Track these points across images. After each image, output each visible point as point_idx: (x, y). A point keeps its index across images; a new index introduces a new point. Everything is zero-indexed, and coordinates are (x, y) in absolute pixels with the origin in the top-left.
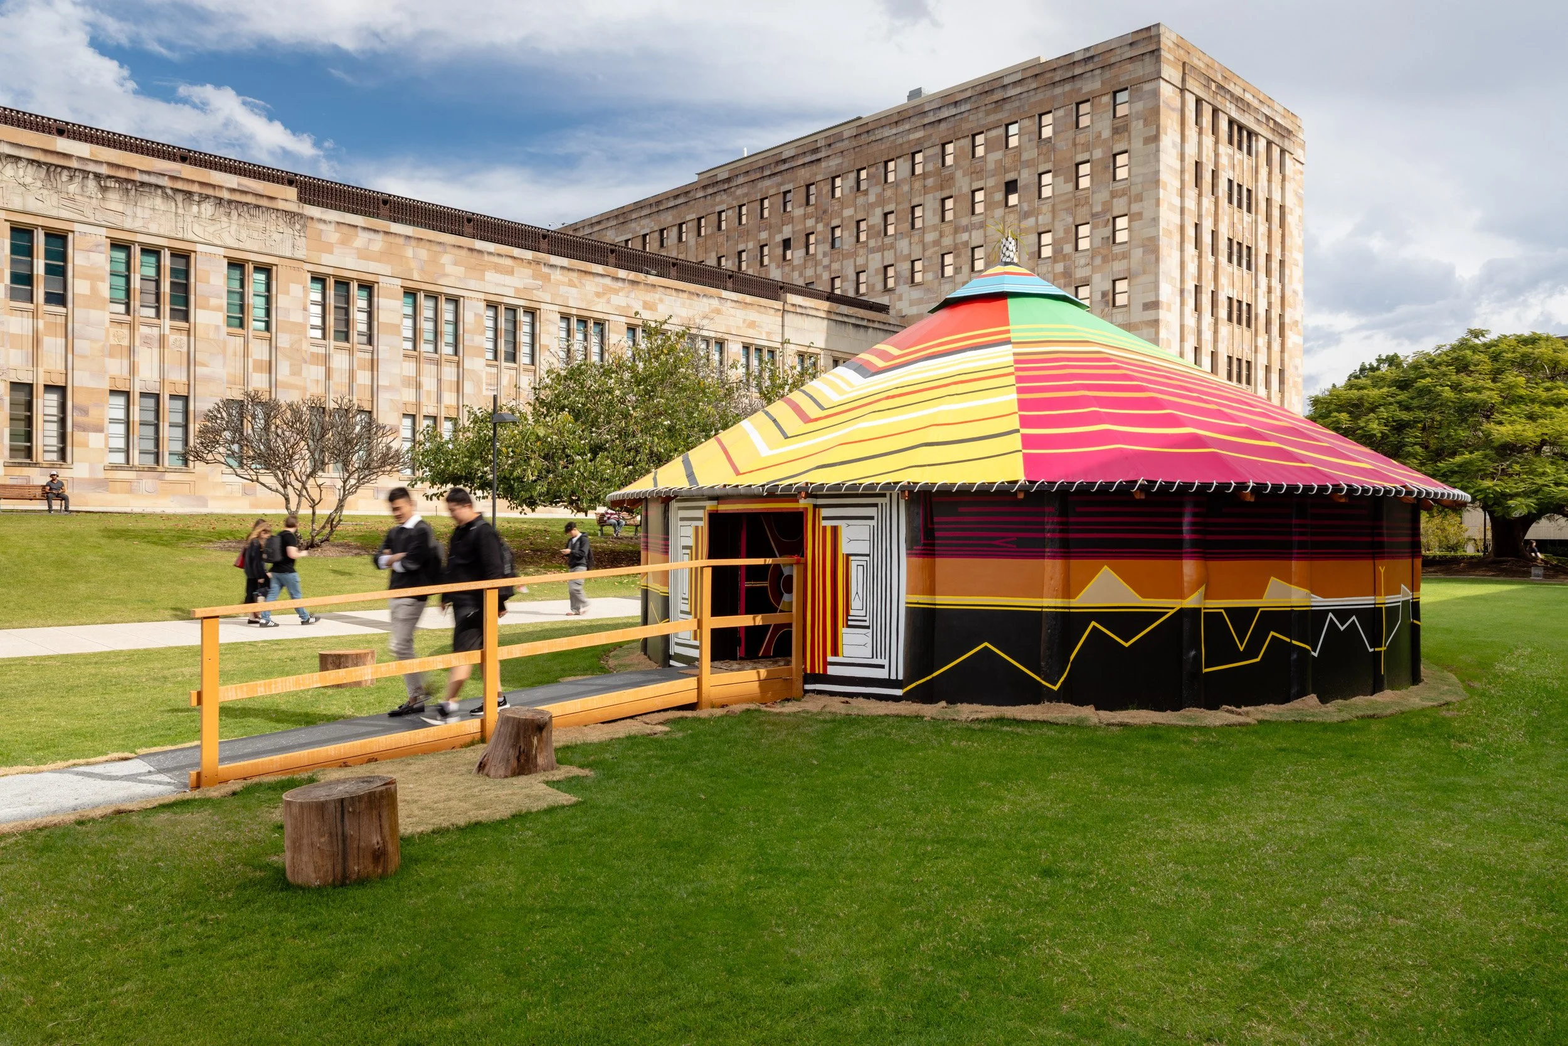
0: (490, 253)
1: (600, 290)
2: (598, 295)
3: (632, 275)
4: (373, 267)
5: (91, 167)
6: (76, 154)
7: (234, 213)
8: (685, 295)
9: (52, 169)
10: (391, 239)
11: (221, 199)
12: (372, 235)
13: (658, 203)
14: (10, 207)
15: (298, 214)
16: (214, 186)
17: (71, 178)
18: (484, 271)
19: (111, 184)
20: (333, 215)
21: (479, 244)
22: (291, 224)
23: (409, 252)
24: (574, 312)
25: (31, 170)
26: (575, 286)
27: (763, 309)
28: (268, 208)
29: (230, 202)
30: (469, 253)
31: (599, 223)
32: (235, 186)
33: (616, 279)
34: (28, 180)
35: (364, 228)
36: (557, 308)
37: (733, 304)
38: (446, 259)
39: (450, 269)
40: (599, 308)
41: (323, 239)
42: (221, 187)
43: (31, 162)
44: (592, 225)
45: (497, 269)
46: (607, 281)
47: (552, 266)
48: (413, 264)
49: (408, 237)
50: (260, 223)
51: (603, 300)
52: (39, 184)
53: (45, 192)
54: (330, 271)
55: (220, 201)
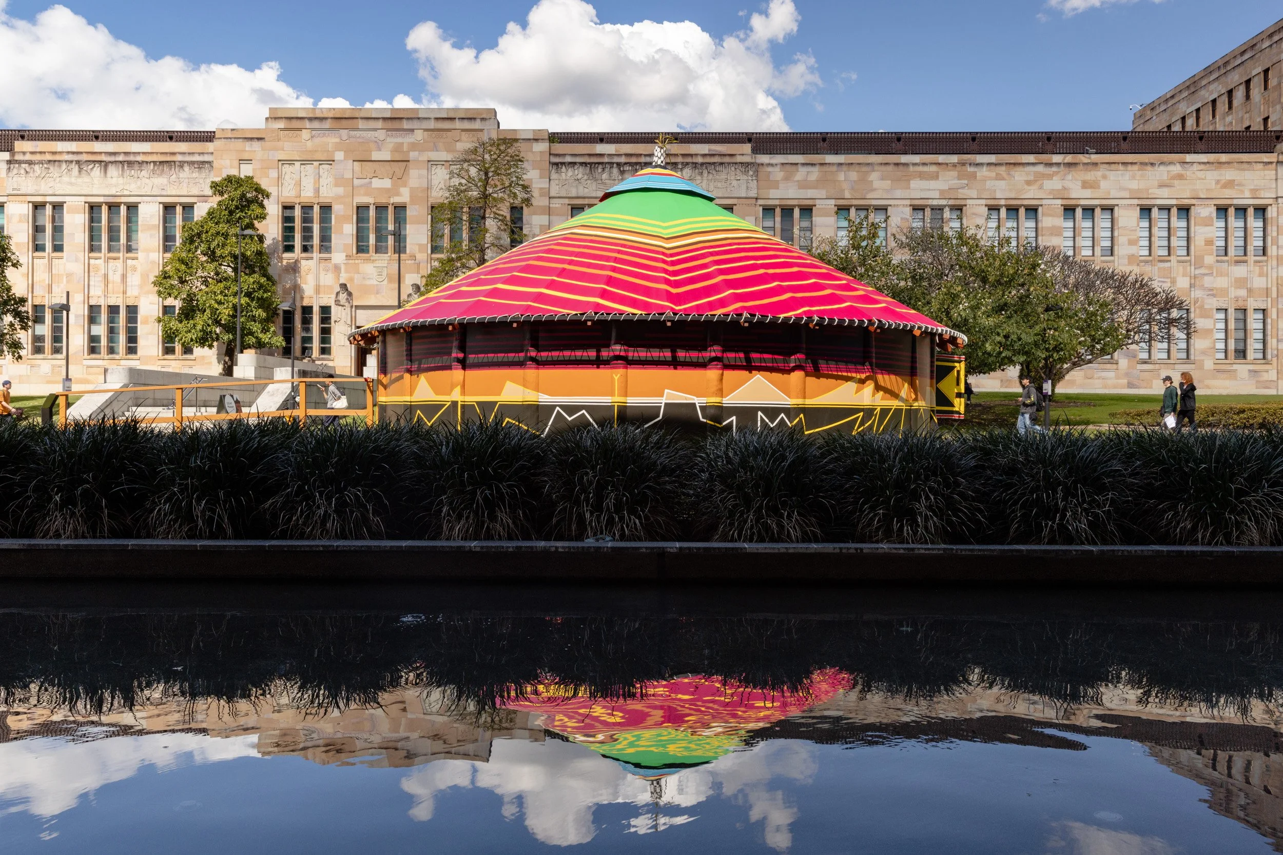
0: (915, 164)
1: (1031, 178)
2: (1029, 183)
3: (1069, 158)
4: (810, 193)
5: (616, 160)
6: (607, 153)
7: (705, 172)
8: (1136, 167)
9: (593, 166)
10: (825, 168)
11: (696, 163)
12: (810, 169)
13: (1226, 64)
14: (570, 195)
15: (752, 163)
16: (691, 155)
17: (604, 169)
18: (909, 180)
19: (627, 168)
20: (779, 159)
21: (904, 159)
22: (746, 173)
23: (841, 176)
24: (1003, 202)
25: (581, 169)
26: (1003, 179)
27: (1245, 166)
28: (729, 163)
29: (702, 164)
30: (896, 168)
31: (1172, 97)
32: (707, 152)
33: (1051, 165)
34: (580, 176)
35: (803, 164)
36: (983, 202)
37: (1202, 167)
38: (874, 176)
39: (877, 184)
40: (1030, 195)
41: (771, 178)
42: (696, 155)
43: (581, 164)
44: (1167, 101)
45: (922, 176)
46: (1040, 168)
47: (977, 164)
48: (845, 186)
49: (840, 164)
50: (723, 176)
51: (1035, 187)
52: (586, 177)
53: (589, 182)
54: (777, 202)
55: (695, 165)
